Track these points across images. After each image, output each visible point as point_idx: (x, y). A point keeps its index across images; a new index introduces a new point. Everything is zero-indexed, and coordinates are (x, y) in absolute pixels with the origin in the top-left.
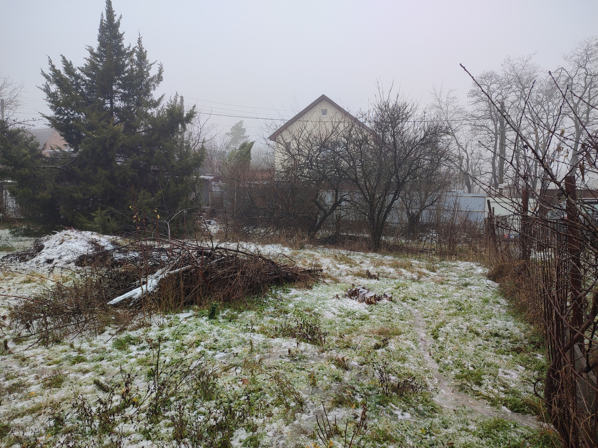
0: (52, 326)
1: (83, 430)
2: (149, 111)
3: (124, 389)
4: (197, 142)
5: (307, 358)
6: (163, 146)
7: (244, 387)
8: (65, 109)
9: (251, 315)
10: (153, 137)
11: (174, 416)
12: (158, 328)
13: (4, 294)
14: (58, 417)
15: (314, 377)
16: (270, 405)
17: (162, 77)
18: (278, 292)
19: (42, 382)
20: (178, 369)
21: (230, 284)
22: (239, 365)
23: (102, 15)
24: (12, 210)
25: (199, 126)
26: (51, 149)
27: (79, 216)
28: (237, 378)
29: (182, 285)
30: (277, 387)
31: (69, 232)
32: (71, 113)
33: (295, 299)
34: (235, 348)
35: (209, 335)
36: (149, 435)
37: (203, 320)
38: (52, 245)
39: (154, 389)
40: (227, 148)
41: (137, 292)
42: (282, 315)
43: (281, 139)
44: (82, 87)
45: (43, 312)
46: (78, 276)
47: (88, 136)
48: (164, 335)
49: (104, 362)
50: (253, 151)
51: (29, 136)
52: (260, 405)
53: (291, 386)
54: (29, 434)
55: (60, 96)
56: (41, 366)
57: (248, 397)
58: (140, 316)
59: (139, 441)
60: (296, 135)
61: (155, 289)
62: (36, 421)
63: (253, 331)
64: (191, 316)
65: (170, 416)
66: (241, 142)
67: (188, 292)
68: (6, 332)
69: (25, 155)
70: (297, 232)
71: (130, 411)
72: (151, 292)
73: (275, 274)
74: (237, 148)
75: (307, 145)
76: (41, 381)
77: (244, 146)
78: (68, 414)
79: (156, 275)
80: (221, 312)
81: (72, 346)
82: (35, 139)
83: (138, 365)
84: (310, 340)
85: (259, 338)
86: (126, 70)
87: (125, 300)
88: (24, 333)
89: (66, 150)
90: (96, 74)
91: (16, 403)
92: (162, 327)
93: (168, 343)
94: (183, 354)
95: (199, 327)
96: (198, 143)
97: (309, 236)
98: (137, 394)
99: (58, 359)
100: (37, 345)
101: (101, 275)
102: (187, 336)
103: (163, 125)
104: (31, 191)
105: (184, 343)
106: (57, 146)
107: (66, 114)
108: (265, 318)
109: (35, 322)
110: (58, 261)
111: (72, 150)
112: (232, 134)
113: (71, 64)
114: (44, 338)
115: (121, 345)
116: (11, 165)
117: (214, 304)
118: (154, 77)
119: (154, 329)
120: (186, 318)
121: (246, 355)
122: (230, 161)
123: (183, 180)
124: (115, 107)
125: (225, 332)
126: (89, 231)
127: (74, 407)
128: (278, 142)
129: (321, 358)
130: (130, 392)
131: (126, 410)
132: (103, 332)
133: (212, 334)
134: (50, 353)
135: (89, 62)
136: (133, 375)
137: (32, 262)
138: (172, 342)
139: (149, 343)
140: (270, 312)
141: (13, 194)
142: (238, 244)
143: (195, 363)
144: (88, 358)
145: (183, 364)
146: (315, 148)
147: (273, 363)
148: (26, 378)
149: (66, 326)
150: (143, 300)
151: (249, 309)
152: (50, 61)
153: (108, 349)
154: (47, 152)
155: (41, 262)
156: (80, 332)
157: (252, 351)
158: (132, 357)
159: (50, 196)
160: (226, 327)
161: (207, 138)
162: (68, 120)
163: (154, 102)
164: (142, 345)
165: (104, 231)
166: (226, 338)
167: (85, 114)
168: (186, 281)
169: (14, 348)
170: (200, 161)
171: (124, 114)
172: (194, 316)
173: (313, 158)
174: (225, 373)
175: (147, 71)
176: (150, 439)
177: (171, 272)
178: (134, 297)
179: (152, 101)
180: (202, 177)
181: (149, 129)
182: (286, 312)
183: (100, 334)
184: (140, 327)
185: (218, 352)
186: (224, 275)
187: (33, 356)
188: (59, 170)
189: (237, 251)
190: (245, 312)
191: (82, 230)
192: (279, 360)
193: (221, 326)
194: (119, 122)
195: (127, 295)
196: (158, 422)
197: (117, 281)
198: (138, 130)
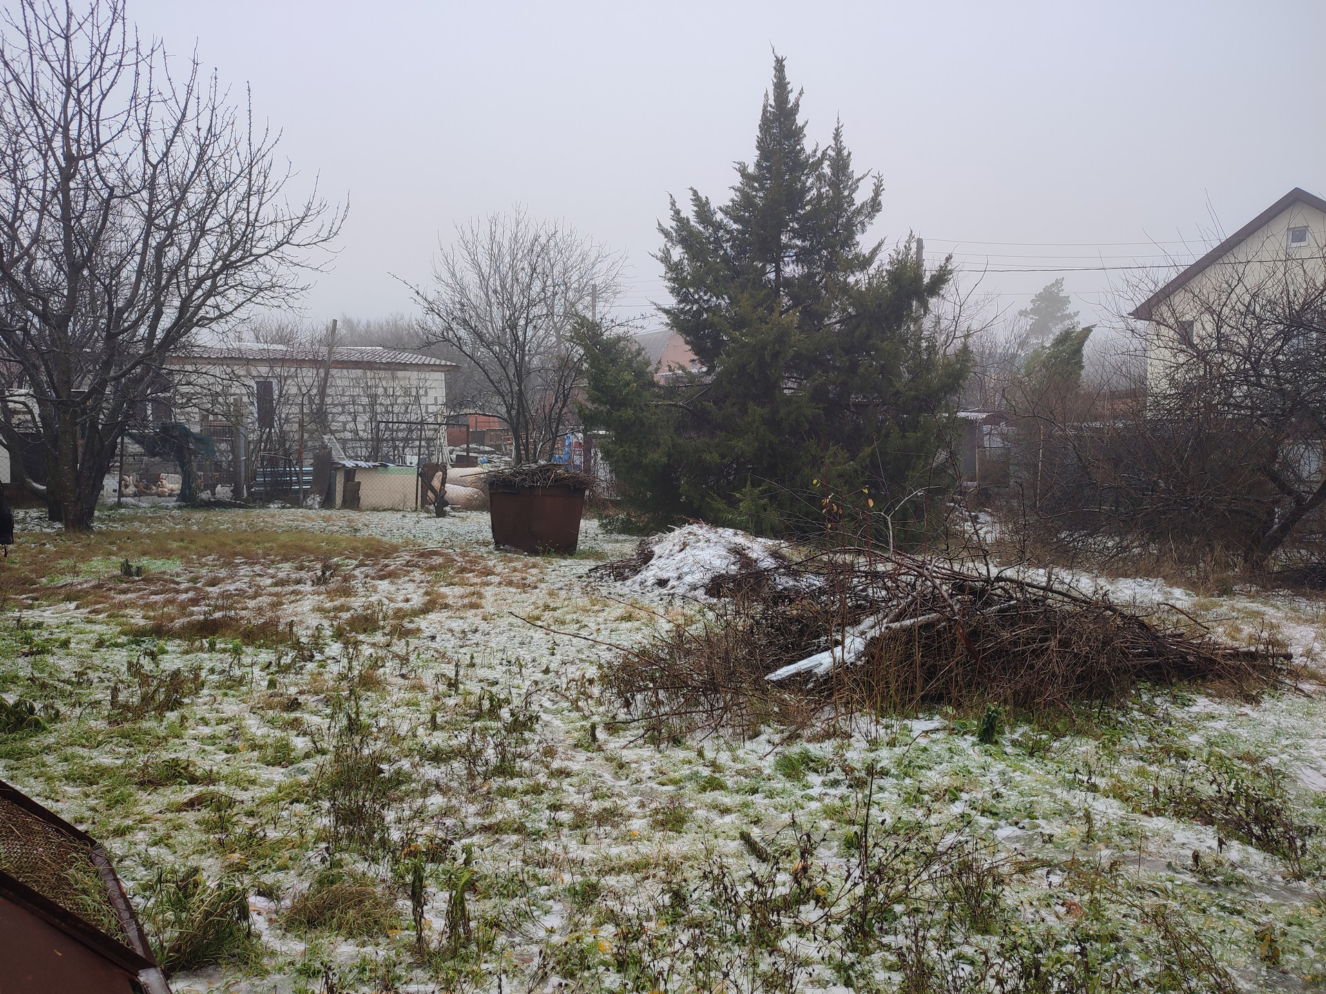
0: (667, 709)
1: (720, 929)
2: (851, 279)
3: (798, 864)
4: (951, 338)
5: (1250, 886)
6: (876, 350)
7: (1071, 920)
8: (696, 292)
9: (1085, 747)
10: (857, 334)
11: (904, 949)
12: (864, 745)
13: (590, 637)
14: (678, 890)
15: (1272, 941)
16: (1143, 985)
17: (879, 204)
18: (1158, 701)
19: (650, 816)
20: (913, 846)
21: (1032, 667)
22: (1056, 865)
23: (766, 95)
24: (604, 485)
25: (958, 300)
26: (670, 371)
27: (713, 499)
28: (1051, 896)
29: (918, 657)
30: (1162, 942)
31: (695, 528)
32: (706, 298)
33: (1208, 724)
34: (1045, 821)
35: (981, 779)
36: (849, 977)
37: (966, 743)
38: (667, 551)
39: (860, 877)
40: (1022, 345)
41: (822, 662)
42: (1173, 761)
43: (1167, 314)
44: (724, 245)
45: (653, 680)
46: (711, 615)
47: (733, 340)
48: (878, 762)
49: (758, 798)
50: (1087, 349)
51: (634, 348)
52: (1115, 975)
53: (1201, 948)
54: (630, 910)
55: (687, 268)
56: (649, 785)
57: (1083, 949)
58: (828, 712)
59: (828, 982)
60: (1211, 300)
61: (859, 659)
62: (641, 889)
63: (1093, 788)
64: (938, 730)
65: (893, 945)
66: (1057, 330)
67: (930, 674)
68: (594, 710)
69: (627, 384)
70: (1212, 550)
71: (810, 913)
72: (851, 664)
73: (1150, 654)
74: (1048, 345)
75: (1243, 324)
76: (648, 813)
77: (1065, 338)
78: (695, 890)
79: (862, 627)
80: (1007, 729)
81: (700, 754)
82: (643, 353)
83: (825, 819)
84: (1258, 838)
85: (1107, 810)
86: (808, 198)
87: (798, 674)
88: (622, 715)
89: (694, 371)
90: (750, 216)
91: (610, 846)
92: (874, 744)
93: (887, 782)
94: (920, 813)
95: (956, 758)
96: (954, 338)
97: (1246, 561)
98: (823, 879)
99: (677, 775)
100: (641, 742)
101: (753, 618)
102: (929, 773)
103: (880, 305)
104: (635, 450)
105: (925, 786)
106: (678, 363)
107: (696, 301)
108: (1122, 760)
109: (639, 697)
110: (675, 583)
111: (704, 369)
112: (1033, 311)
113: (707, 202)
114: (654, 729)
115: (793, 768)
116: (605, 403)
117: (993, 708)
118: (862, 206)
119: (856, 745)
120: (927, 732)
121: (1073, 842)
122: (1028, 375)
123: (918, 422)
124: (784, 278)
125: (1019, 779)
126: (729, 526)
127: (705, 877)
128: (1158, 323)
129: (1296, 893)
130: (810, 872)
131: (802, 908)
132: (757, 734)
133: (987, 779)
134: (665, 761)
135: (738, 194)
136: (816, 838)
137: (634, 582)
138: (895, 781)
139: (847, 774)
140: (1137, 747)
141: (607, 455)
142: (1050, 574)
143: (950, 839)
144: (730, 783)
145: (923, 834)
146: (1269, 332)
147: (1149, 878)
148: (624, 803)
149: (691, 712)
150: (834, 679)
151: (1079, 733)
152: (673, 204)
153: (767, 771)
154: (662, 376)
155: (649, 583)
156: (716, 729)
157: (1089, 837)
158: (812, 799)
159: (665, 460)
160: (1022, 769)
161: (975, 326)
162: (699, 312)
163: (861, 258)
164: (832, 776)
165: (758, 530)
166: (1021, 794)
167: (729, 298)
168: (926, 647)
169: (606, 741)
170: (959, 379)
171: (802, 291)
172: (944, 729)
173: (1264, 357)
174: (1021, 876)
175: (850, 195)
176: (852, 986)
177: (893, 625)
178: (816, 670)
179: (857, 256)
180: (962, 414)
181: (850, 316)
182: (1183, 755)
183: (751, 738)
184: (827, 736)
185: (1003, 823)
186: (1015, 644)
187: (636, 762)
188: (681, 410)
189: (1048, 588)
190: (1067, 739)
191: (717, 526)
192: (1165, 874)
193: (1008, 762)
194: (790, 308)
195: (803, 665)
196: (869, 953)
197: (782, 634)
198: (827, 321)
